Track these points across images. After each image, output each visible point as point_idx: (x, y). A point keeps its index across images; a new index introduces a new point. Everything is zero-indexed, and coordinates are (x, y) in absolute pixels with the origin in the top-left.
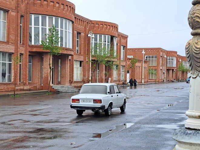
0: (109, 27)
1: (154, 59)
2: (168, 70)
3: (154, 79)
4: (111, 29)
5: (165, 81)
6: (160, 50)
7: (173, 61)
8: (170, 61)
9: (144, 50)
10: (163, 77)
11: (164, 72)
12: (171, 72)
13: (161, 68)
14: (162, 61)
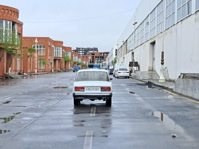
0: (10, 12)
1: (42, 48)
2: (55, 60)
3: (42, 69)
4: (13, 14)
5: (53, 71)
6: (48, 40)
7: (59, 51)
8: (57, 51)
9: (36, 39)
10: (51, 67)
11: (51, 62)
12: (57, 62)
13: (49, 58)
14: (50, 51)
